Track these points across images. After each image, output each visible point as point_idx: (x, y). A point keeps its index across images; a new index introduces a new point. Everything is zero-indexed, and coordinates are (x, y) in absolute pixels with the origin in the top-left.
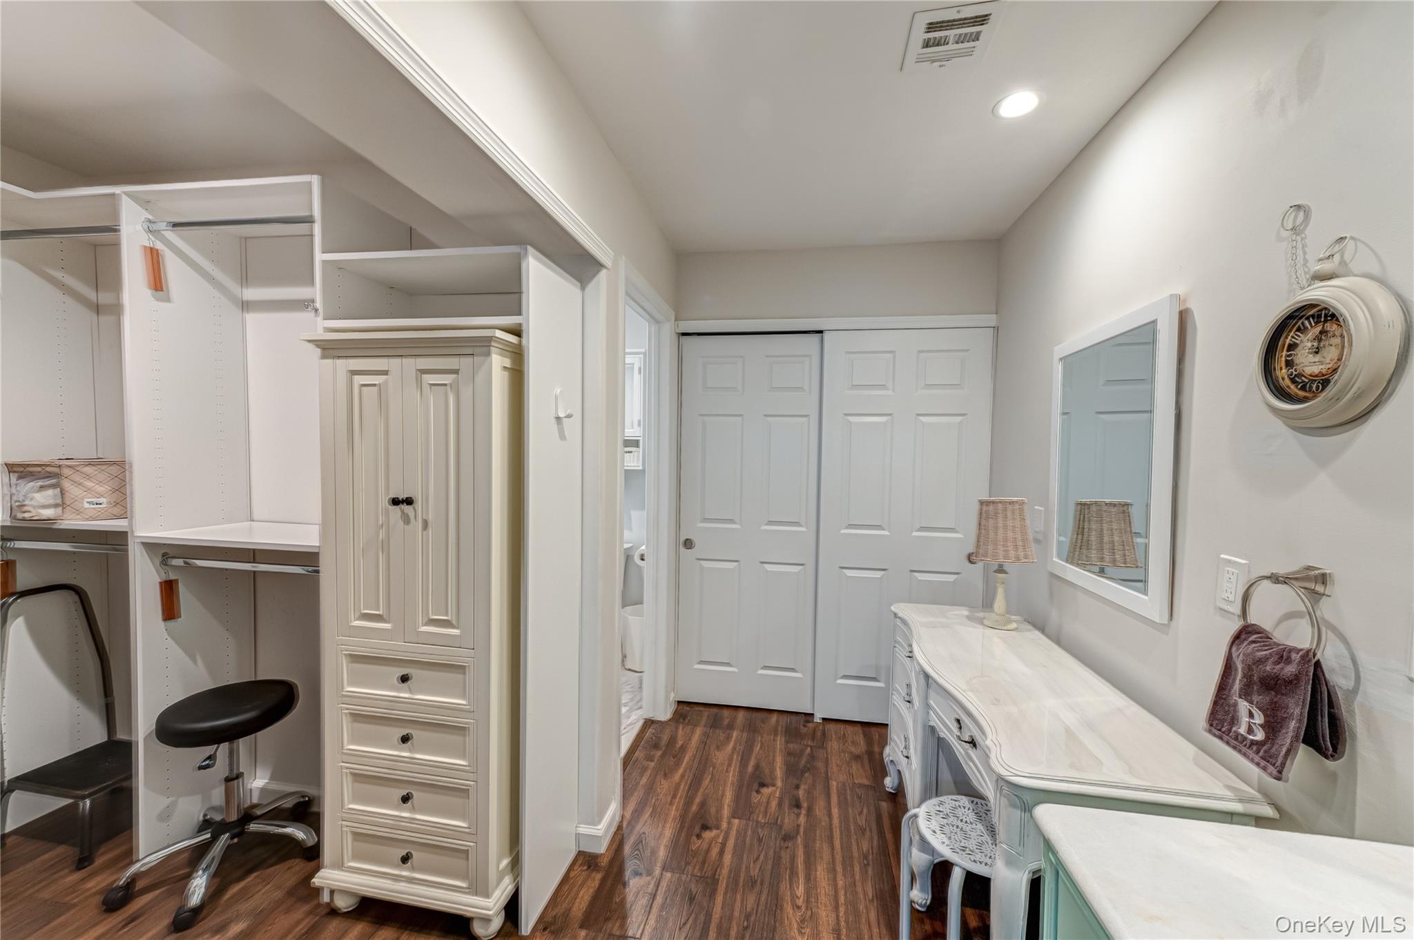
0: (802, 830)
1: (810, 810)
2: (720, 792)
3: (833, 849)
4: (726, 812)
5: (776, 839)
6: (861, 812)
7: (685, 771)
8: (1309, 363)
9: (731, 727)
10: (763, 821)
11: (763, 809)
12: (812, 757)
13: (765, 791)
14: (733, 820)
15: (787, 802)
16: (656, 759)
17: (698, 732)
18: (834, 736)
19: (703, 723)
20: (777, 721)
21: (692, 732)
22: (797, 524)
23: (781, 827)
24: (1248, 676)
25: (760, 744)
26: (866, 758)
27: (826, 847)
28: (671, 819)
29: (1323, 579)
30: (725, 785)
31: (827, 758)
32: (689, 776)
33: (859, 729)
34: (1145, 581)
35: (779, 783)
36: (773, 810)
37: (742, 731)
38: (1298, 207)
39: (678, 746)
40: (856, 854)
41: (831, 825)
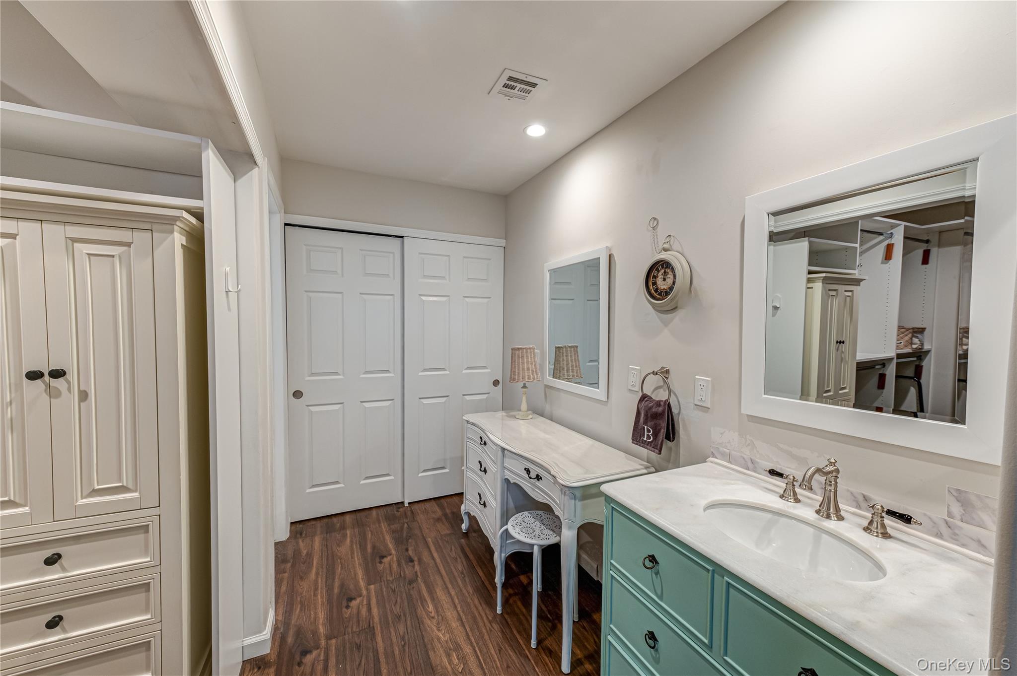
0: (419, 574)
1: (420, 560)
2: (352, 573)
3: (442, 576)
4: (362, 584)
5: (404, 586)
6: (451, 549)
7: (318, 569)
8: (662, 285)
9: (343, 528)
10: (391, 579)
11: (388, 572)
12: (409, 528)
13: (386, 560)
14: (369, 587)
15: (403, 562)
16: (288, 571)
17: (317, 540)
18: (419, 512)
19: (318, 532)
20: (378, 514)
21: (312, 541)
22: (387, 371)
23: (405, 578)
24: (646, 415)
25: (370, 533)
26: (443, 518)
27: (438, 578)
28: (320, 606)
29: (668, 372)
30: (354, 567)
31: (420, 526)
32: (322, 572)
33: (433, 503)
34: (597, 383)
35: (393, 552)
36: (395, 569)
37: (354, 528)
38: (655, 219)
39: (304, 555)
40: (456, 574)
41: (436, 563)
